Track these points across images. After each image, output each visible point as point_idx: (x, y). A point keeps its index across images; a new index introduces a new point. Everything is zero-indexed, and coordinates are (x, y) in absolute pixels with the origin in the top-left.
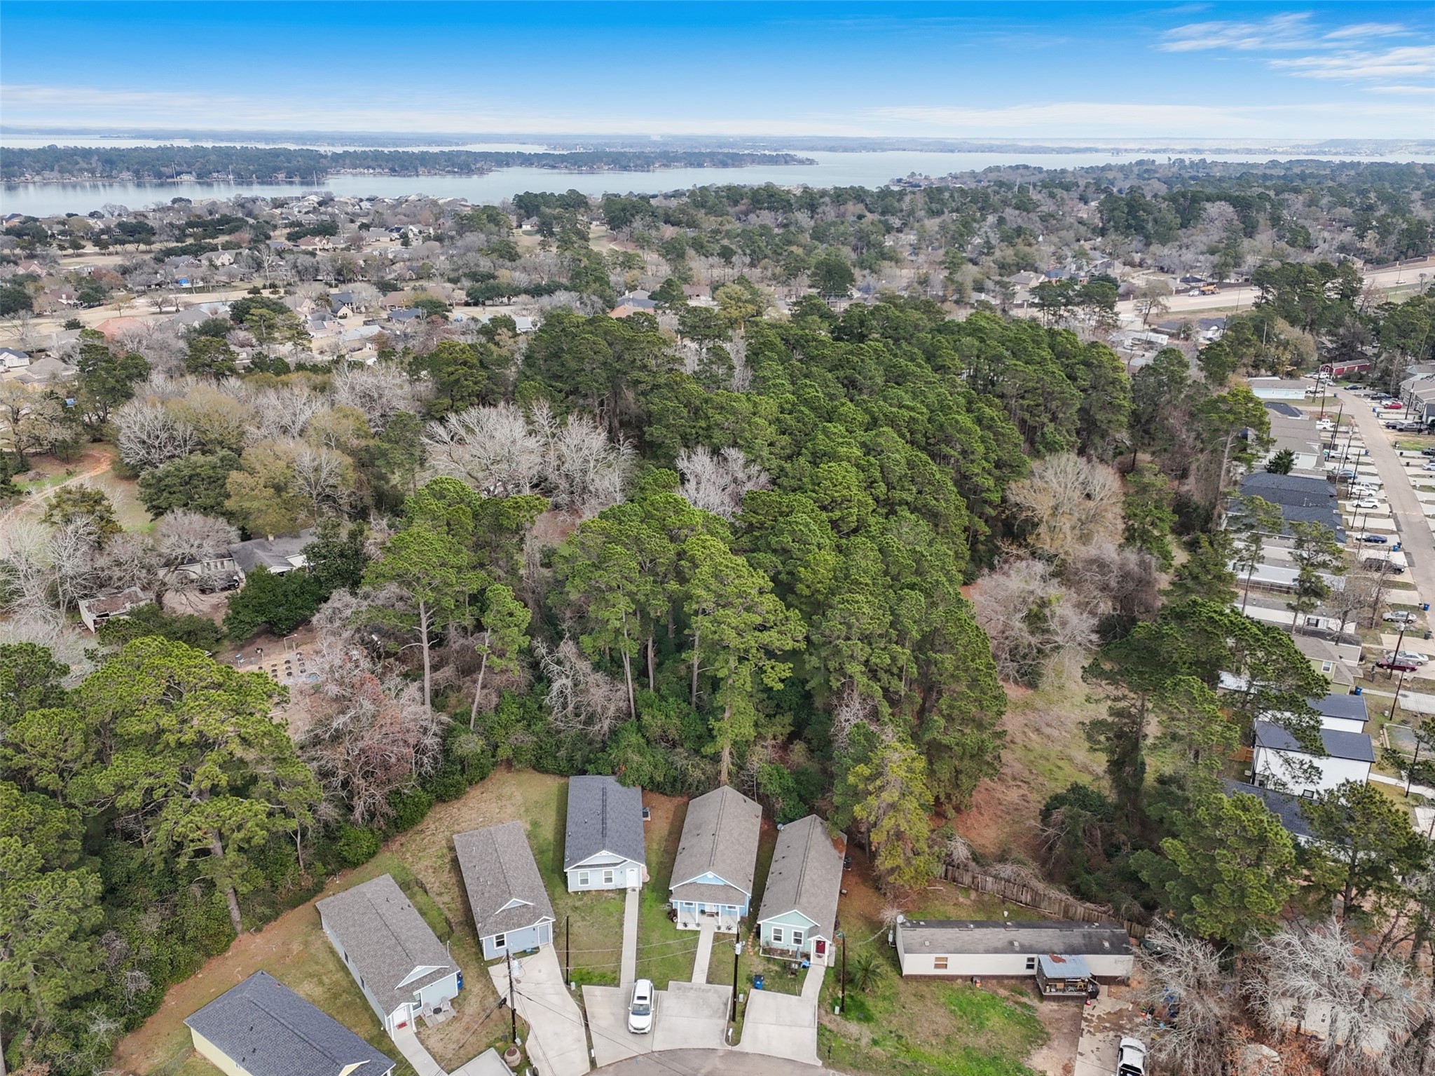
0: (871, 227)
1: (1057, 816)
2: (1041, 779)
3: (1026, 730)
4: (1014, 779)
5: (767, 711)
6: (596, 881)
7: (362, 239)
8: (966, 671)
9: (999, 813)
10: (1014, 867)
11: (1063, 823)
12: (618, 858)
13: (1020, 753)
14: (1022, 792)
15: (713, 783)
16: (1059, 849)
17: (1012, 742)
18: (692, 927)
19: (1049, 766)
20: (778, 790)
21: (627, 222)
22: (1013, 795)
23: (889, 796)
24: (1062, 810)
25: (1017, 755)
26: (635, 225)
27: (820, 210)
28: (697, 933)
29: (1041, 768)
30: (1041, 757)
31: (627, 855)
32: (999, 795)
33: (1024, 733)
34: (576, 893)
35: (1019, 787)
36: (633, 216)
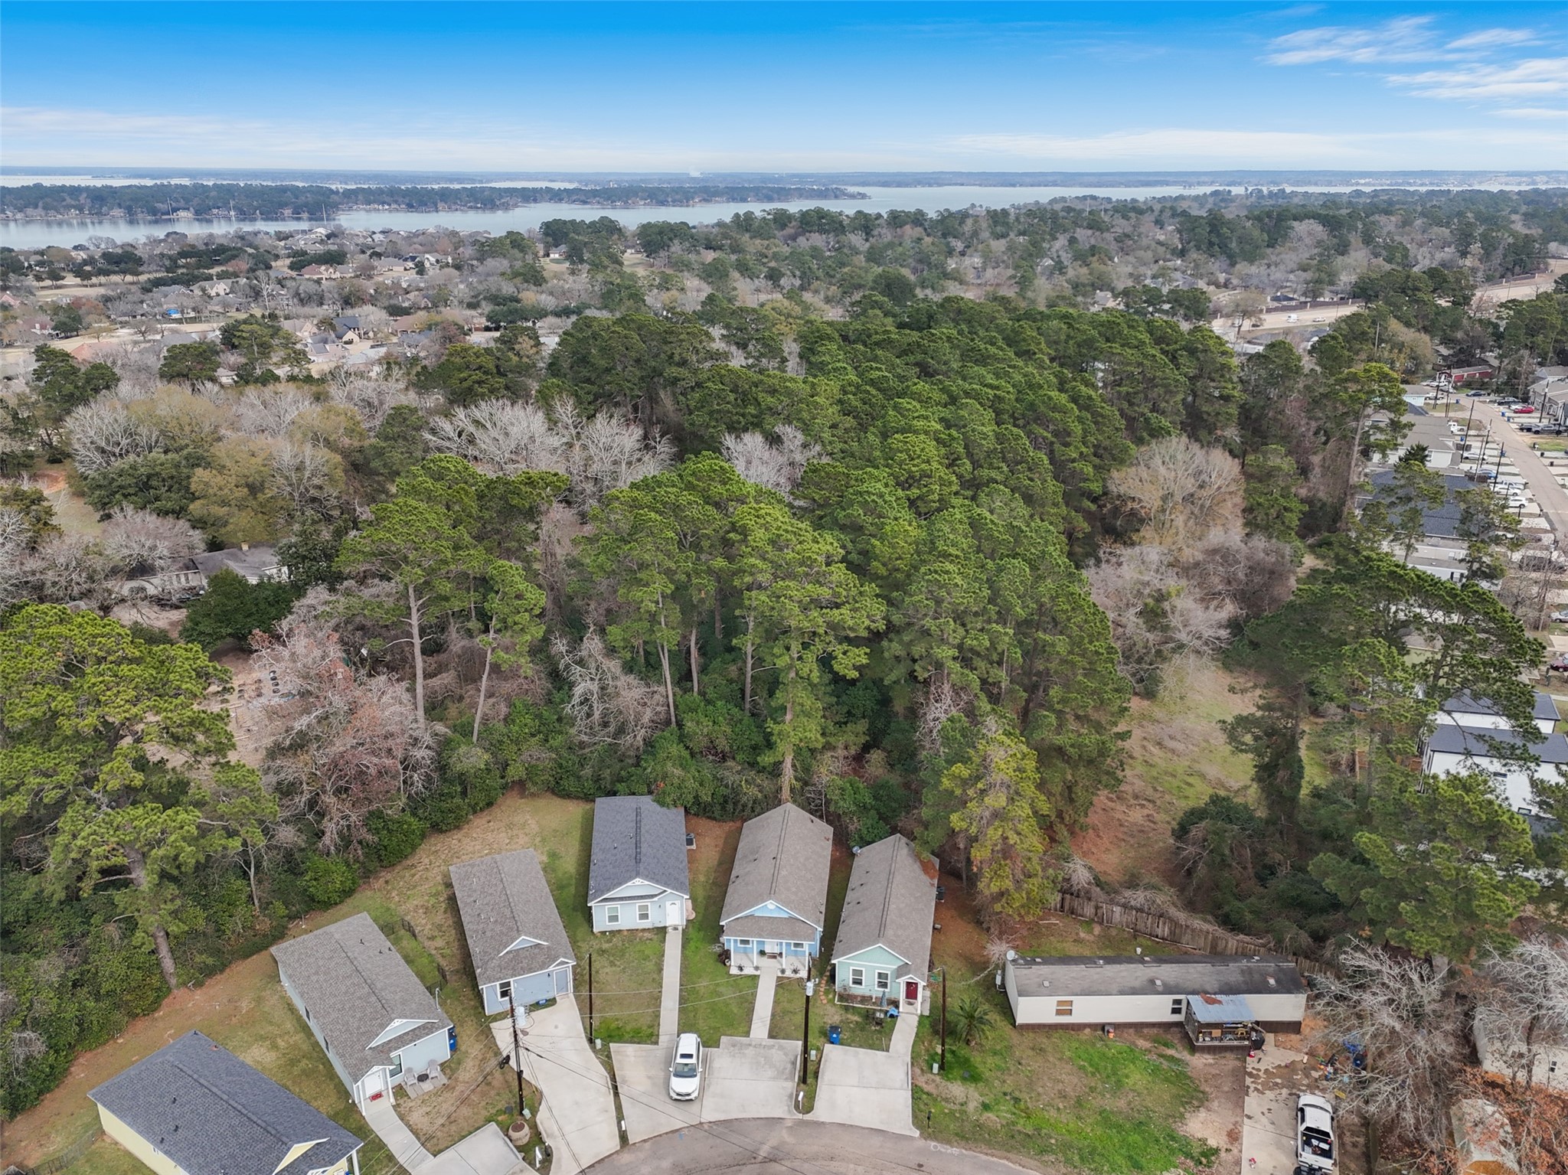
0: (932, 248)
1: (1196, 832)
2: (1167, 797)
3: (1145, 743)
4: (1136, 797)
5: (838, 718)
6: (629, 918)
7: (373, 268)
8: (1083, 656)
9: (1121, 836)
10: (1147, 893)
11: (1205, 840)
12: (656, 888)
13: (1140, 769)
14: (1146, 812)
15: (772, 801)
16: (1201, 870)
17: (1131, 757)
18: (749, 971)
19: (1175, 783)
20: (853, 808)
21: (665, 246)
22: (1137, 816)
23: (997, 800)
24: (1203, 824)
25: (1136, 772)
26: (673, 249)
27: (875, 232)
28: (755, 979)
29: (1167, 785)
30: (1166, 773)
31: (666, 884)
32: (1118, 816)
33: (1144, 747)
34: (603, 933)
35: (1142, 806)
36: (671, 239)
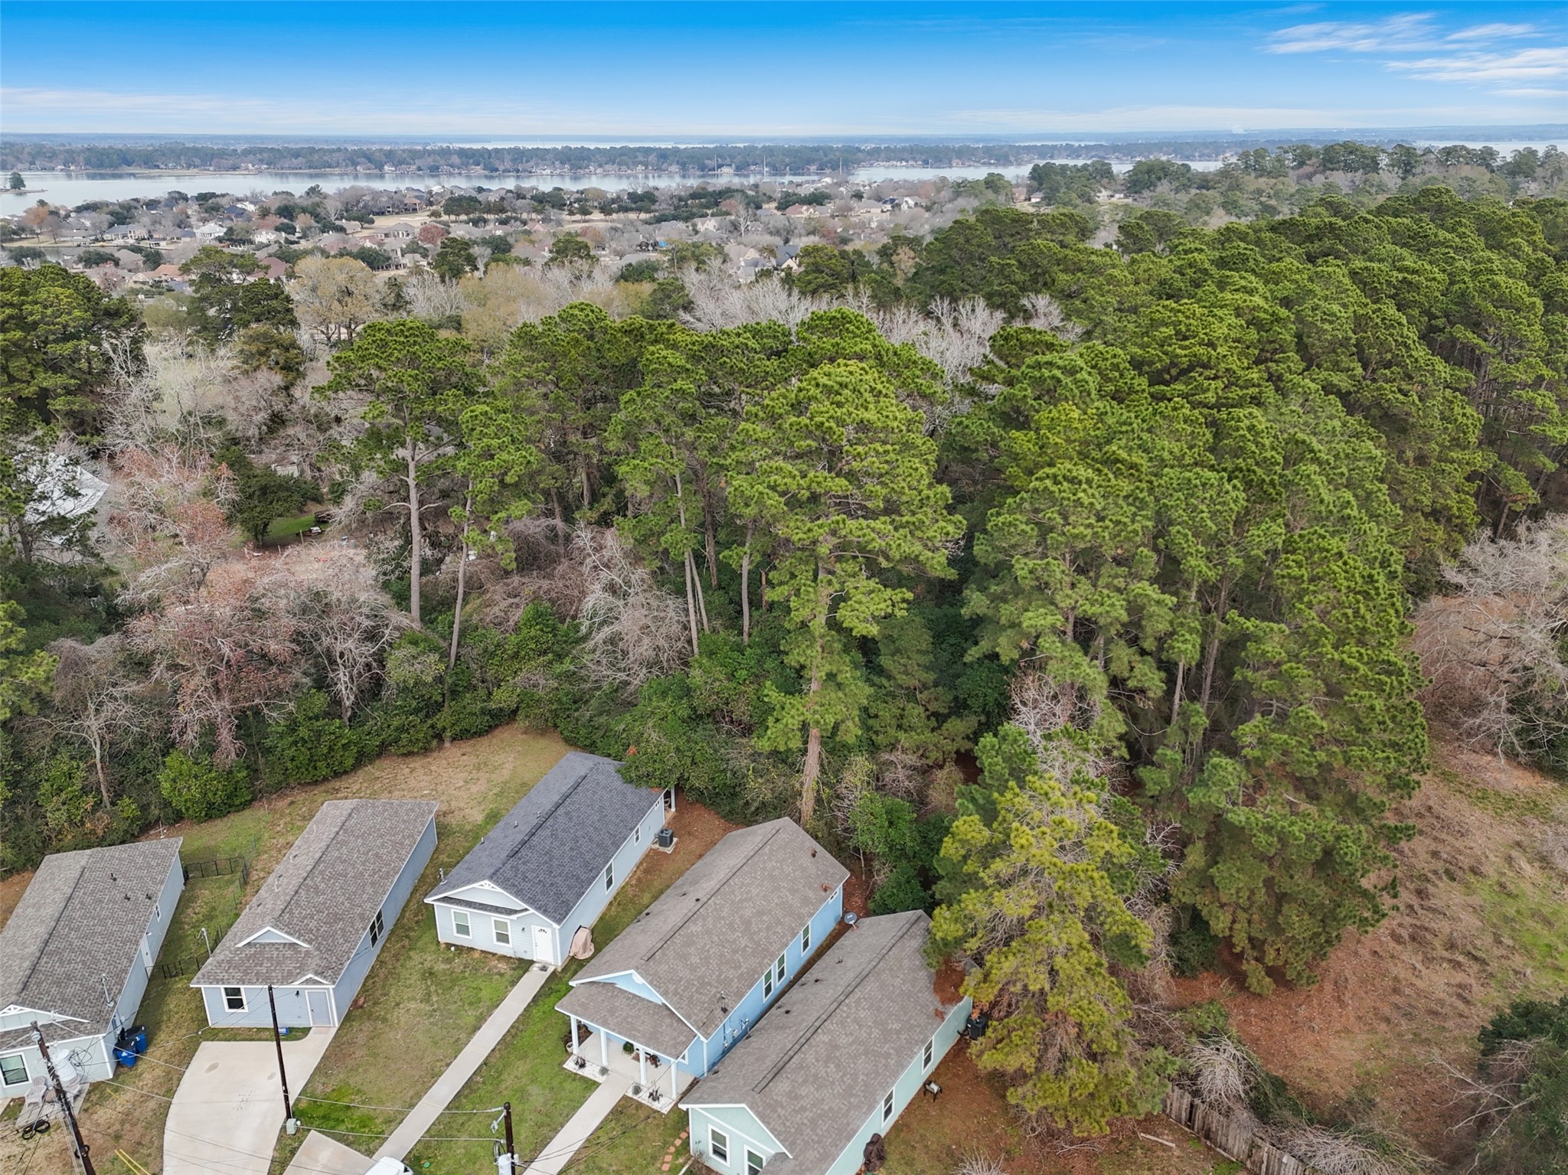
1: (1514, 1055)
2: (1518, 961)
3: (1514, 853)
4: (1451, 946)
6: (482, 935)
7: (851, 209)
8: (1315, 666)
9: (1386, 1010)
10: (1357, 1151)
11: (1523, 1077)
12: (516, 903)
13: (1484, 895)
14: (1459, 977)
16: (1498, 1140)
17: (1474, 871)
18: (590, 1072)
19: (1546, 936)
22: (1438, 981)
23: (1016, 904)
24: (1529, 1045)
25: (1476, 900)
26: (1159, 189)
28: (591, 1085)
29: (1527, 938)
30: (1535, 914)
31: (532, 901)
32: (1397, 970)
33: (1509, 859)
34: (449, 945)
35: (1457, 965)
36: (1159, 179)
